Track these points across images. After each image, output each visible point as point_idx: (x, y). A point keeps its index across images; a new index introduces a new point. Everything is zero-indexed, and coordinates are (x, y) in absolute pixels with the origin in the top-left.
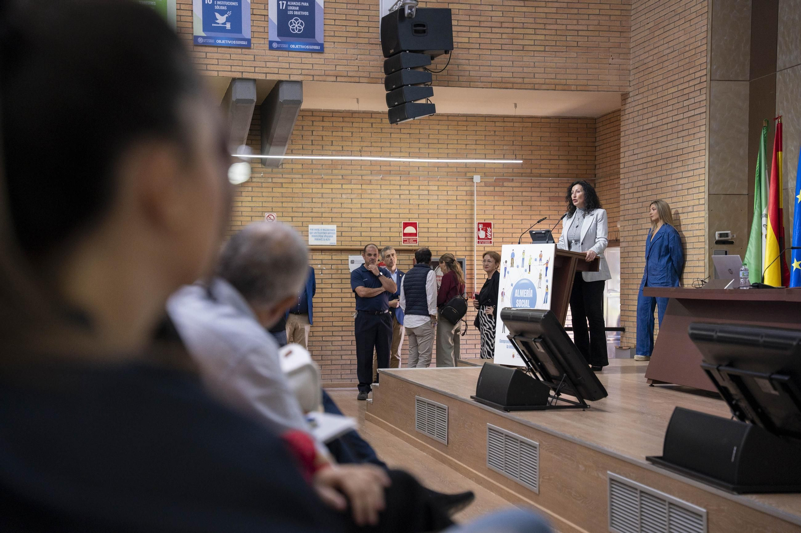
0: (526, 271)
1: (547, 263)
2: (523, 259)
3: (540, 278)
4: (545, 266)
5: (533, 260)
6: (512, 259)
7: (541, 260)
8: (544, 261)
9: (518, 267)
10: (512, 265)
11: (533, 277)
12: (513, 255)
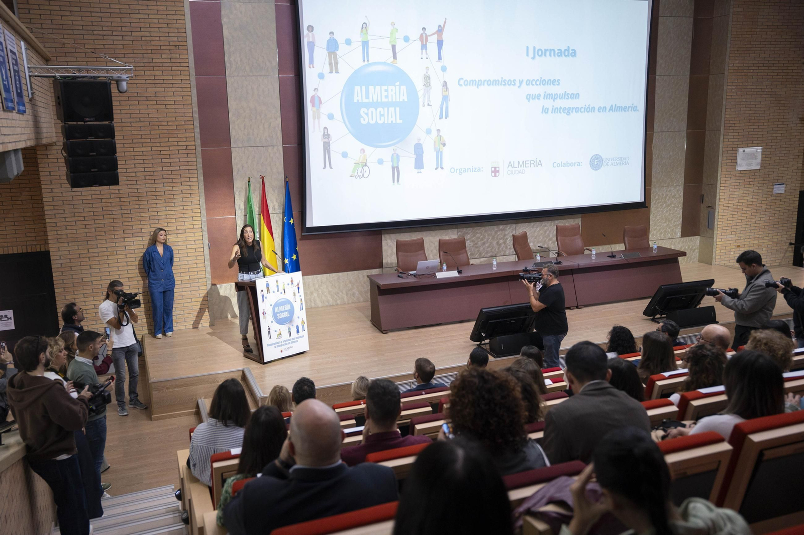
0: (281, 293)
1: (298, 284)
2: (278, 286)
3: (295, 295)
4: (297, 287)
5: (286, 285)
6: (268, 288)
7: (292, 283)
8: (295, 283)
9: (274, 292)
10: (268, 291)
11: (289, 296)
12: (268, 286)
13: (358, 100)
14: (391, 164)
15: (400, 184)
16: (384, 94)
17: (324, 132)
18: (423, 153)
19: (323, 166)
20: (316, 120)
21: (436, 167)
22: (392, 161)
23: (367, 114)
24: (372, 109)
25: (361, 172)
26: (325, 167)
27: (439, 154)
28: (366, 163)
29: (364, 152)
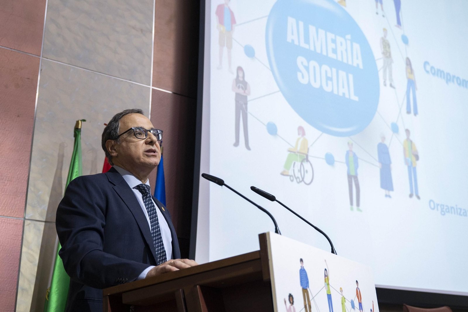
13: (293, 41)
14: (345, 168)
15: (361, 211)
16: (331, 46)
17: (238, 76)
18: (390, 163)
19: (234, 141)
20: (225, 49)
21: (409, 193)
22: (348, 163)
23: (307, 68)
24: (313, 63)
25: (300, 171)
26: (237, 144)
27: (412, 171)
28: (307, 156)
29: (304, 134)
